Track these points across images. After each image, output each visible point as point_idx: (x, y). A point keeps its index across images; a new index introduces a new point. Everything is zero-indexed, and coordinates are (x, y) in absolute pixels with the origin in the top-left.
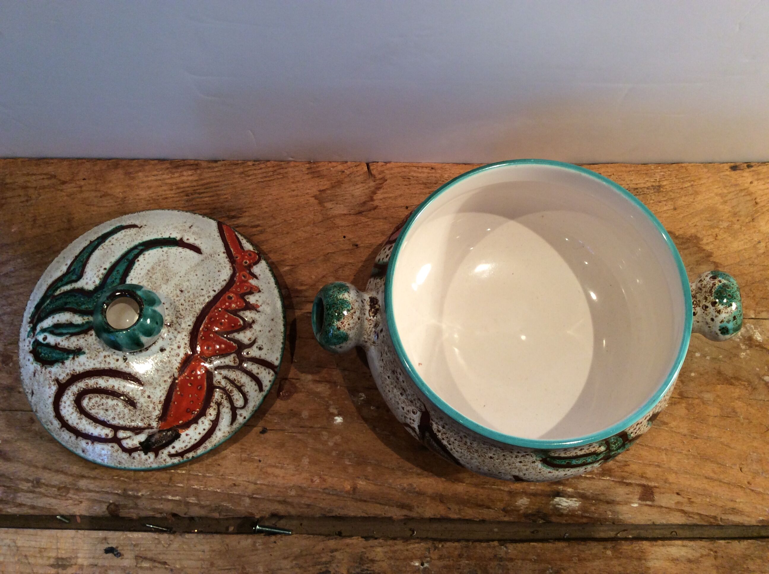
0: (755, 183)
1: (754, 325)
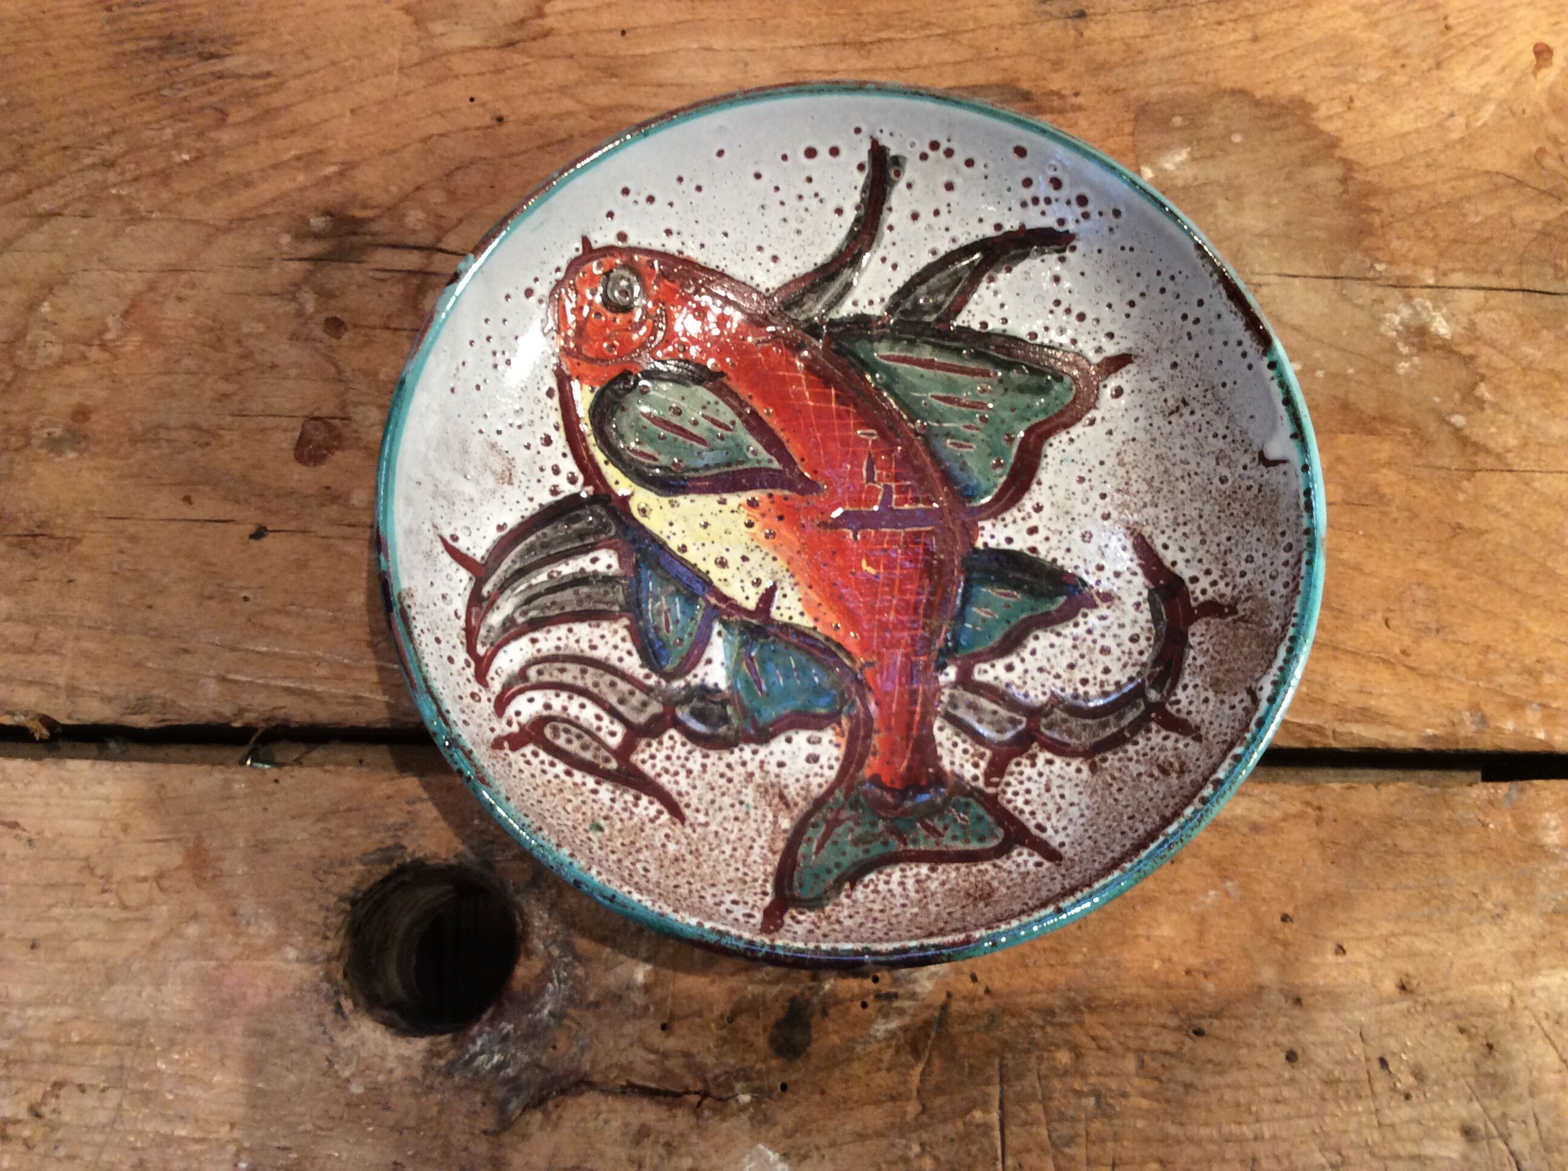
1: (1433, 300)
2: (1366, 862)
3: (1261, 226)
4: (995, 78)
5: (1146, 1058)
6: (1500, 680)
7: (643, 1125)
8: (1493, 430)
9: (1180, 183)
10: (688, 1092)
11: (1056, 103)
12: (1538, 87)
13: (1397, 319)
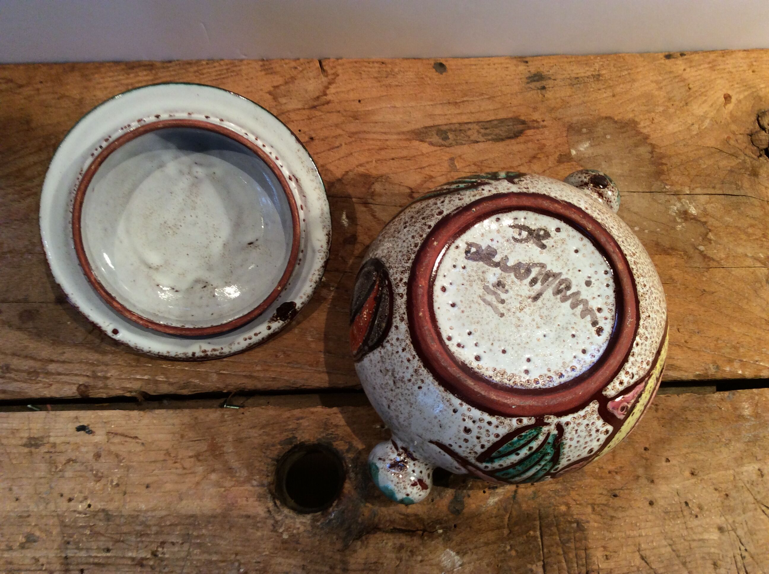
0: (688, 70)
1: (689, 200)
2: (676, 425)
3: (620, 172)
4: (510, 115)
5: (595, 507)
6: (723, 351)
7: (401, 544)
8: (715, 251)
9: (587, 156)
10: (418, 530)
11: (535, 125)
12: (726, 112)
13: (675, 208)
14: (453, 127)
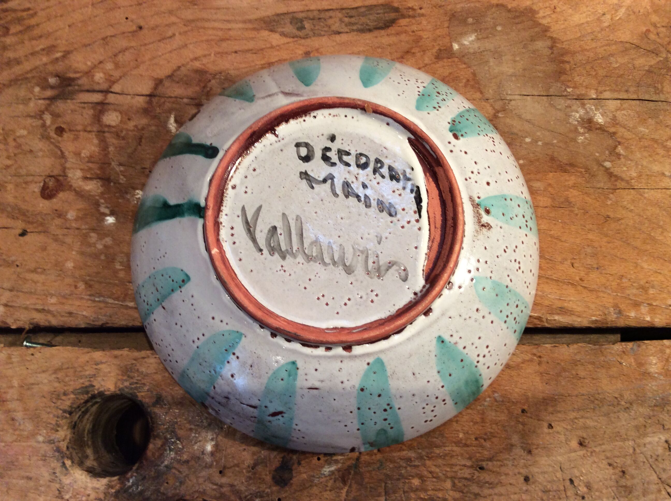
1: (595, 105)
2: (563, 383)
3: (511, 71)
4: (381, 1)
5: (456, 481)
6: (628, 292)
8: (625, 169)
9: (472, 51)
11: (411, 13)
13: (577, 115)
14: (311, 15)
